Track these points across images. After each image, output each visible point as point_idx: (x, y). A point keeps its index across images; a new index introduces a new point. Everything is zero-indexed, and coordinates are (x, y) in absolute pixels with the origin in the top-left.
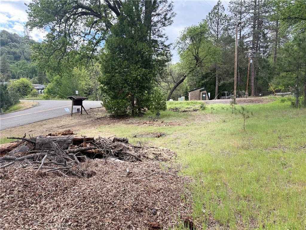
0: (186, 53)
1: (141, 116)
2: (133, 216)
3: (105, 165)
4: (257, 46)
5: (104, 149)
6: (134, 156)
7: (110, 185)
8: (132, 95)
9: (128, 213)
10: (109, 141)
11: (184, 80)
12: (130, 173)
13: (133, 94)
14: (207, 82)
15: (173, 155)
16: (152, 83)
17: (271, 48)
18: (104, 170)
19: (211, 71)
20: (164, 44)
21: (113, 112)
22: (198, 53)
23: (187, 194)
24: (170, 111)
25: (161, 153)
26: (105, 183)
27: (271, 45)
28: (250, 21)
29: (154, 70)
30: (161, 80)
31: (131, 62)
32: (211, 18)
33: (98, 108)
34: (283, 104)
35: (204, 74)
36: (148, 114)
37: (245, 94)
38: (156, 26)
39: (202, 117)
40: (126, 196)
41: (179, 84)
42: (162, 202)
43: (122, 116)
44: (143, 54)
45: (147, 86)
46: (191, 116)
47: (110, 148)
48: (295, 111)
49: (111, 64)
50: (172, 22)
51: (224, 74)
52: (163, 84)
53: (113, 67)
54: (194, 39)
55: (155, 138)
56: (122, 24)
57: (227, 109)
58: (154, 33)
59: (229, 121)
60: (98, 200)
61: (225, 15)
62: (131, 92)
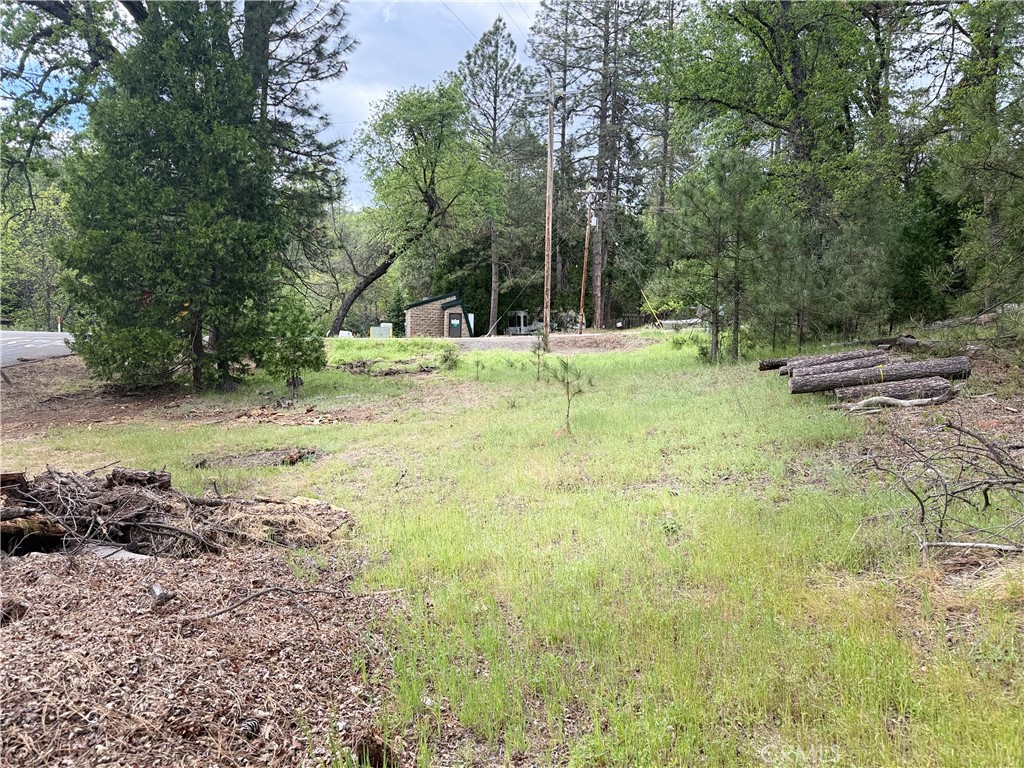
0: (395, 178)
1: (232, 389)
2: (167, 753)
3: (69, 574)
4: (611, 176)
5: (65, 517)
6: (190, 536)
7: (80, 650)
8: (193, 313)
9: (148, 745)
10: (91, 484)
11: (390, 269)
12: (168, 599)
13: (199, 308)
14: (463, 279)
15: (338, 524)
16: (272, 273)
17: (649, 183)
18: (63, 595)
19: (476, 243)
20: (316, 138)
21: (117, 375)
22: (433, 183)
23: (377, 651)
24: (340, 370)
25: (296, 518)
26: (58, 646)
27: (649, 175)
28: (592, 96)
29: (279, 227)
30: (306, 263)
31: (190, 192)
32: (476, 70)
33: (54, 357)
34: (679, 353)
35: (454, 251)
36: (258, 383)
37: (576, 322)
38: (285, 73)
39: (447, 393)
40: (141, 686)
41: (374, 279)
42: (282, 691)
43: (155, 388)
44: (235, 167)
45: (251, 282)
46: (411, 387)
47: (93, 512)
48: (707, 373)
49: (110, 195)
50: (343, 69)
51: (514, 256)
52: (315, 278)
53: (117, 205)
54: (421, 134)
55: (280, 467)
56: (155, 52)
57: (523, 368)
58: (276, 98)
59: (528, 404)
60: (22, 710)
61: (519, 68)
62: (191, 301)
